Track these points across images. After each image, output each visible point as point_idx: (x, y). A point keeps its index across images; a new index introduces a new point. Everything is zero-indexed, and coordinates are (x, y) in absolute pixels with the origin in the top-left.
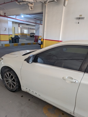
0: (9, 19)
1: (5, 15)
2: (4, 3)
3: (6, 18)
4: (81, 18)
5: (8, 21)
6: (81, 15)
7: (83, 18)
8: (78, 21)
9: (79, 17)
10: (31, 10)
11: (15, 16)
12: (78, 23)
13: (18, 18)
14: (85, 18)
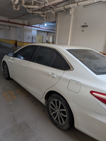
0: (33, 28)
1: (29, 25)
2: (24, 15)
3: (30, 27)
4: (85, 26)
5: (32, 30)
6: (85, 23)
7: (87, 26)
8: (82, 29)
9: (84, 25)
10: (46, 19)
11: (39, 25)
12: (83, 31)
13: (41, 26)
14: (89, 26)
